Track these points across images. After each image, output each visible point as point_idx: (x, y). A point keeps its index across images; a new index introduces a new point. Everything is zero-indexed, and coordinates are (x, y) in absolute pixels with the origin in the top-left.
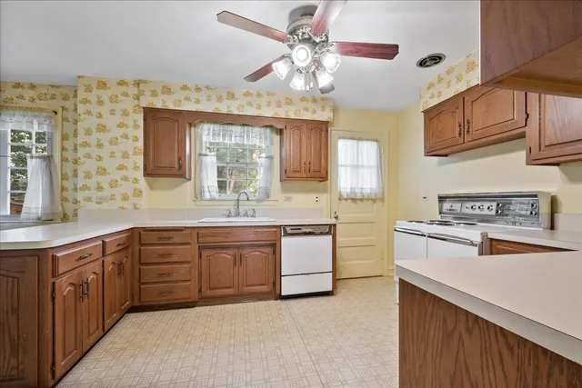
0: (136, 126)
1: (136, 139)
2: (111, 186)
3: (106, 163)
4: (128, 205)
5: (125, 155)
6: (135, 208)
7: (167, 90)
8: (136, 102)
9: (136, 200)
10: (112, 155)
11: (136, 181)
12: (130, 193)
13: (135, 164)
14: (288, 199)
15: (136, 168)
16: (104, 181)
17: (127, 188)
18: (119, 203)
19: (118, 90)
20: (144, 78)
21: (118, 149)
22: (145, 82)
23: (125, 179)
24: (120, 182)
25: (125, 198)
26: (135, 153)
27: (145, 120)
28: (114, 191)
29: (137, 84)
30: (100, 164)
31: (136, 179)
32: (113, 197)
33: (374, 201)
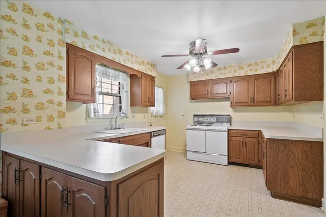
0: (60, 57)
1: (60, 68)
2: (37, 108)
3: (33, 86)
4: (54, 125)
5: (51, 81)
6: (60, 127)
7: (85, 35)
8: (60, 36)
9: (60, 121)
10: (39, 79)
11: (60, 104)
12: (55, 115)
13: (60, 89)
14: (133, 117)
15: (60, 93)
16: (31, 103)
17: (52, 110)
18: (45, 123)
19: (45, 21)
20: (69, 20)
21: (45, 75)
22: (70, 23)
23: (51, 102)
24: (46, 105)
25: (51, 119)
26: (60, 81)
27: (68, 53)
28: (40, 113)
29: (61, 22)
30: (26, 86)
31: (60, 103)
32: (39, 119)
33: (161, 117)
